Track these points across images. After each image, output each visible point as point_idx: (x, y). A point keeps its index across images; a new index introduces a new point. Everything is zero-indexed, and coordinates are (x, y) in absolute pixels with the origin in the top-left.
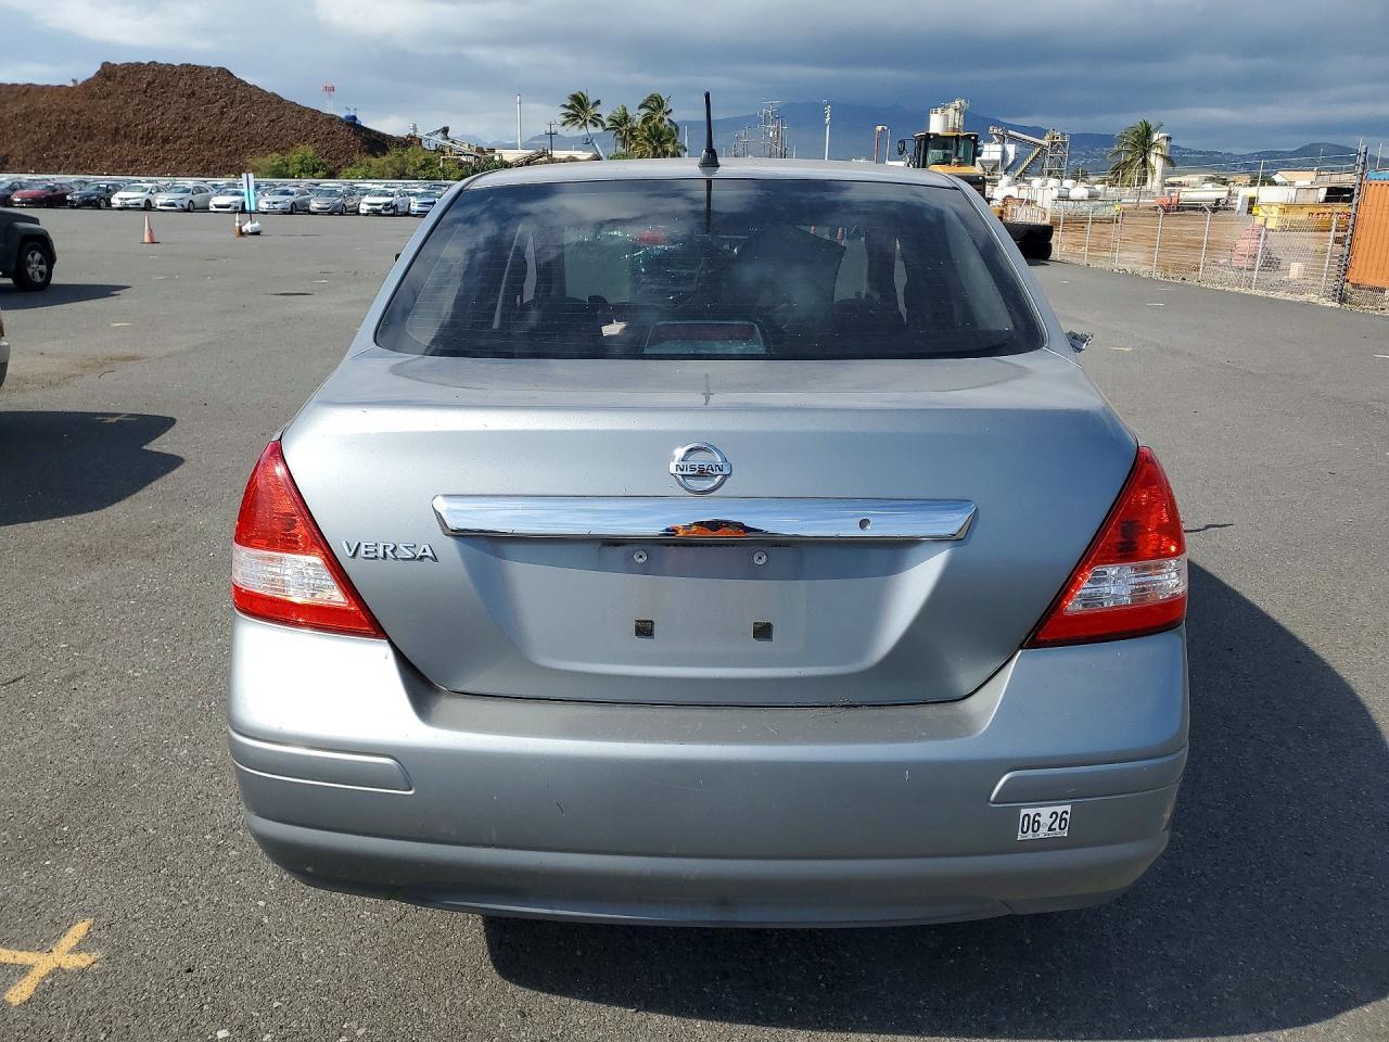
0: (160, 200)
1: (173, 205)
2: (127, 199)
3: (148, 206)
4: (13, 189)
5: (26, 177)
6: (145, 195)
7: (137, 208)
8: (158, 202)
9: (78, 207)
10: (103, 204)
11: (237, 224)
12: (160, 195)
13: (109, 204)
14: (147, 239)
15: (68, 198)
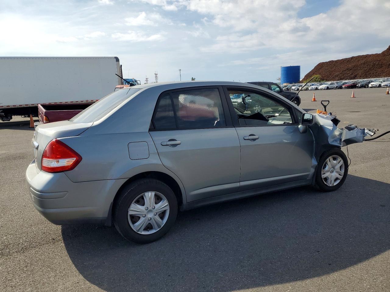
0: (383, 84)
1: (387, 85)
2: (373, 85)
3: (380, 86)
4: (343, 84)
5: (347, 81)
6: (379, 83)
7: (376, 87)
8: (382, 85)
9: (359, 88)
10: (367, 86)
11: (387, 91)
12: (384, 83)
13: (368, 86)
14: (352, 96)
15: (357, 85)
